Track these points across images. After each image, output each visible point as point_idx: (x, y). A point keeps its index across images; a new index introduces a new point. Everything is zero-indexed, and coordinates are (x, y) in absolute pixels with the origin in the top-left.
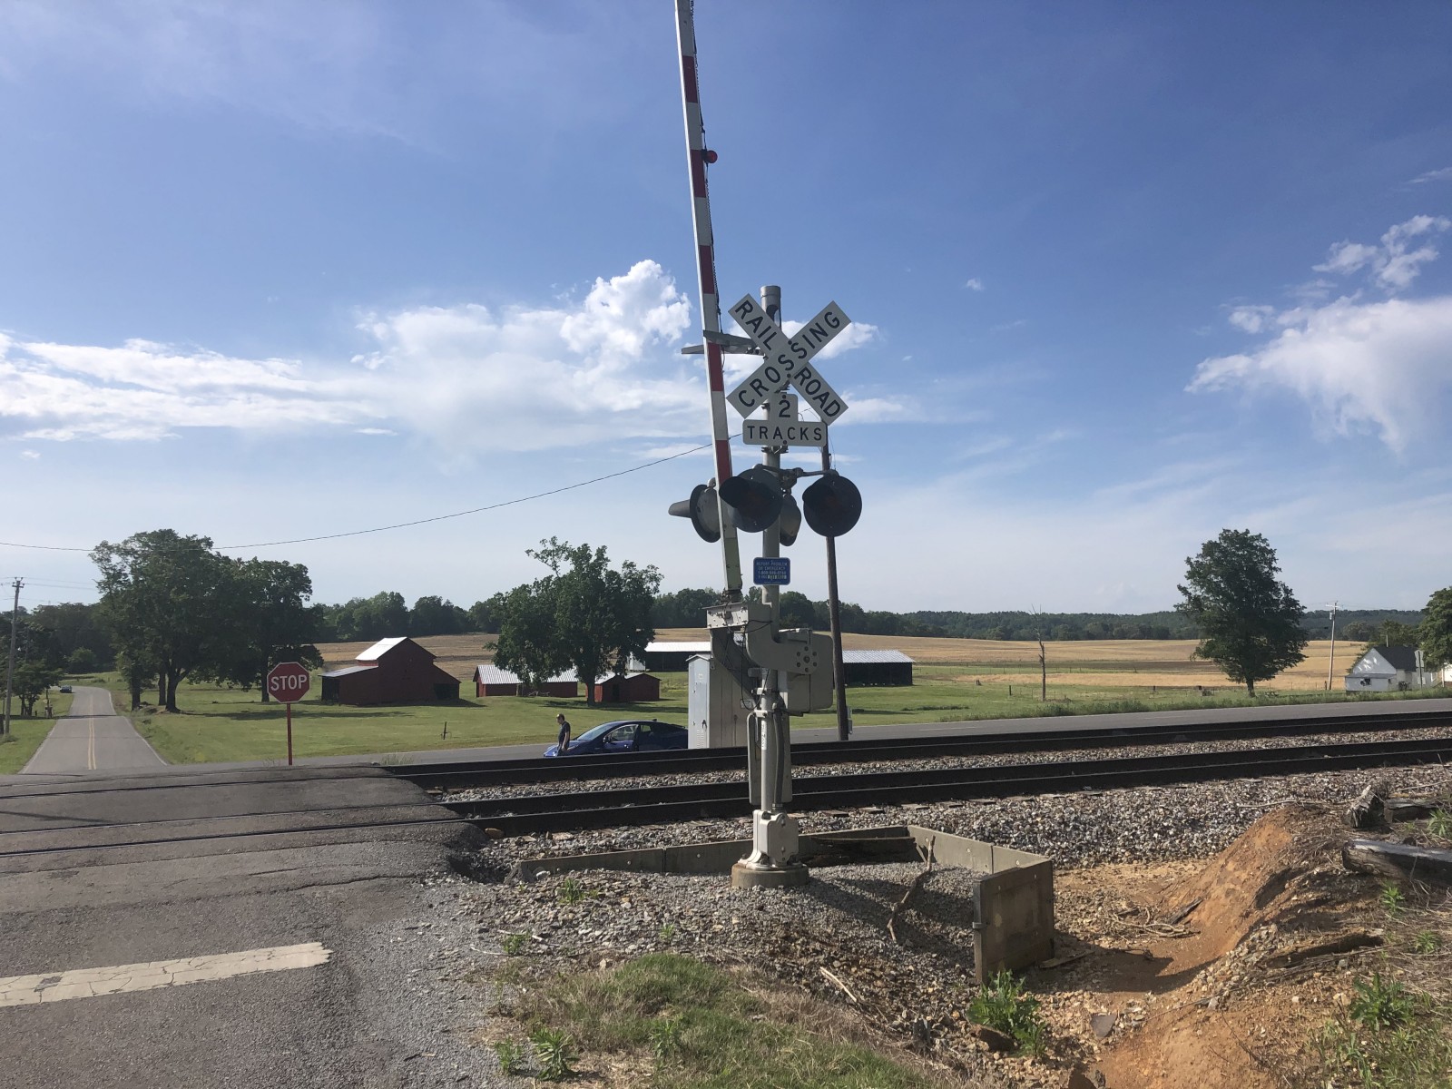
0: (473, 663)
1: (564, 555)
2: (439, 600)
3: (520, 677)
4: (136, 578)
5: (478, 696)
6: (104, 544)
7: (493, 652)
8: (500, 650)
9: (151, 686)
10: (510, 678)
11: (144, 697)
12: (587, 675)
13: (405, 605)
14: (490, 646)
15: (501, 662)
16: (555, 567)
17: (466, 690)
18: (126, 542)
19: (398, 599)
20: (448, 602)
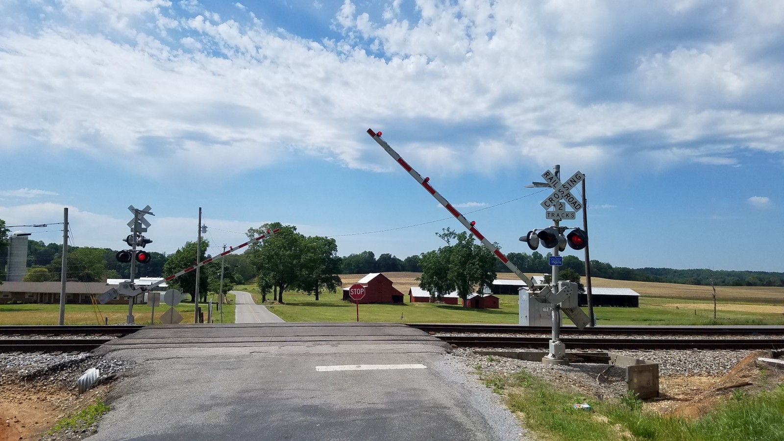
0: (408, 286)
1: (453, 236)
2: (390, 256)
3: (430, 294)
4: (264, 243)
5: (411, 302)
6: (251, 229)
7: (420, 282)
8: (422, 281)
9: (270, 292)
10: (426, 294)
11: (267, 297)
12: (463, 294)
13: (375, 257)
14: (418, 279)
15: (423, 286)
16: (448, 242)
17: (406, 299)
18: (260, 228)
19: (371, 254)
20: (395, 256)
